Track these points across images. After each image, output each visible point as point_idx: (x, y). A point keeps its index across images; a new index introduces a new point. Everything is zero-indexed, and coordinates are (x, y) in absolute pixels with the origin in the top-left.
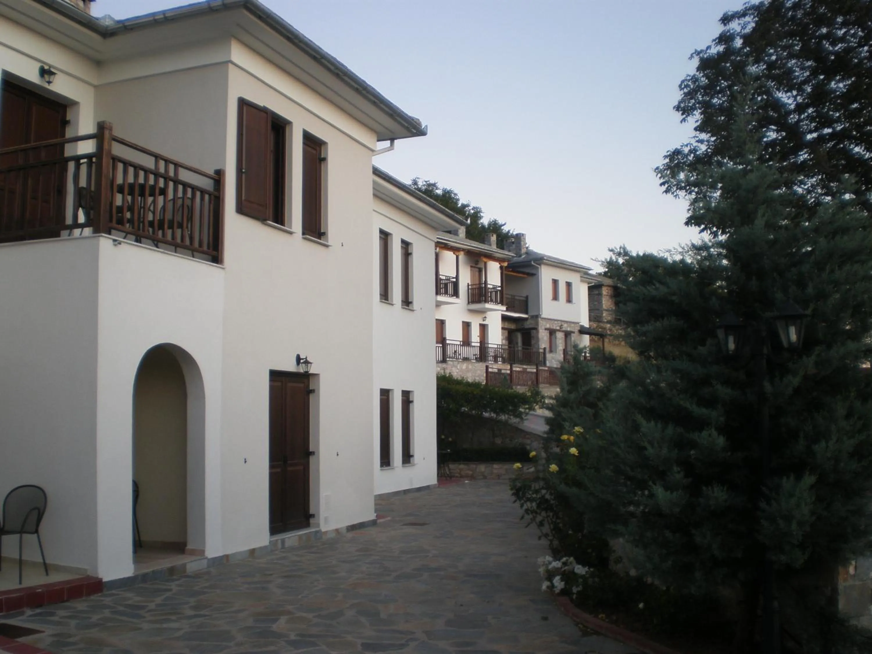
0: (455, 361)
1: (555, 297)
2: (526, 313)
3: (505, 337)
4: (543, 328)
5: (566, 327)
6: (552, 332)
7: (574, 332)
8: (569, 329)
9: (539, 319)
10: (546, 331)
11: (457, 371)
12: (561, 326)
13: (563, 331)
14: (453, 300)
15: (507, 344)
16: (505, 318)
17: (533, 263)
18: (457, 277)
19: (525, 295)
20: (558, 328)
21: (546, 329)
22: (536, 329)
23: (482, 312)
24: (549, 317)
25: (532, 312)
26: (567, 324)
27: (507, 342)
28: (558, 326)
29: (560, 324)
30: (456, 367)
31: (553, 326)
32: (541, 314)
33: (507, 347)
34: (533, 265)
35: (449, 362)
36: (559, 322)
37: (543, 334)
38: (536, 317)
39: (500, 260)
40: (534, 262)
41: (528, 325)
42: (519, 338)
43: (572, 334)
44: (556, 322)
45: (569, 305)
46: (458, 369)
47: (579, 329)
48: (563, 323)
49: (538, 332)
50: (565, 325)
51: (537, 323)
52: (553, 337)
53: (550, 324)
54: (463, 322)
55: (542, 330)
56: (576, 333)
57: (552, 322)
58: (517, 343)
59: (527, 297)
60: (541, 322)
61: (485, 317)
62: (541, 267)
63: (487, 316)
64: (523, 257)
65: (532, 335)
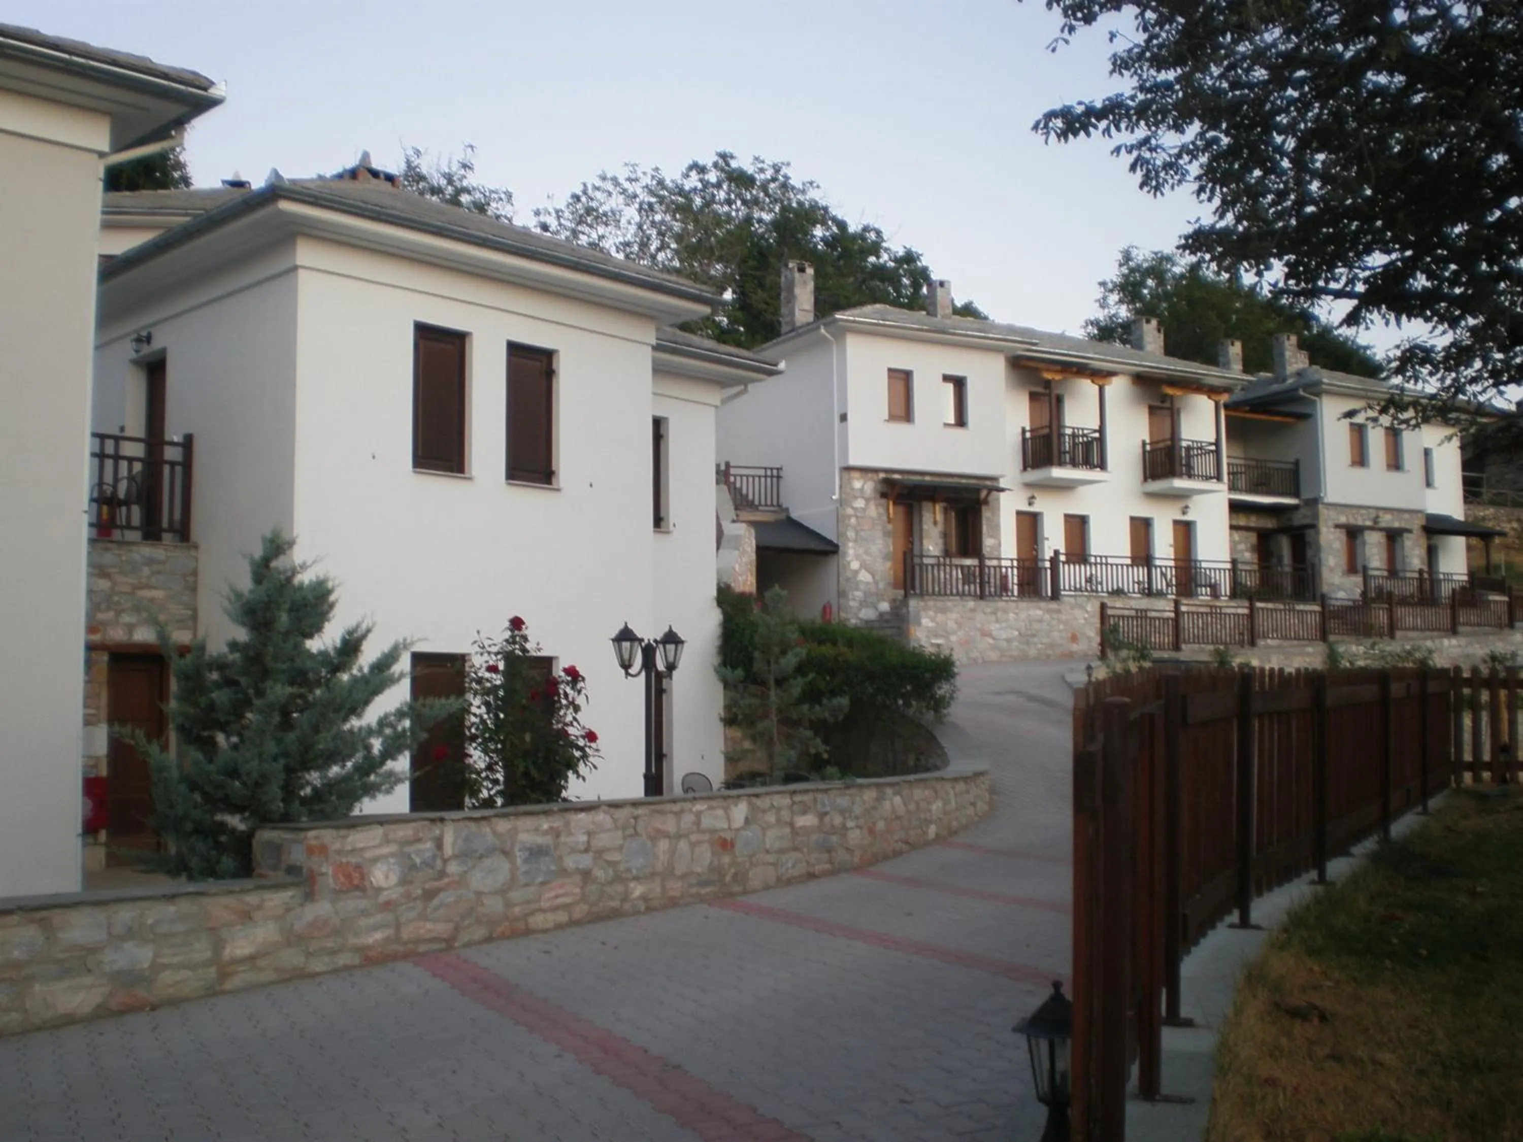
0: (1080, 596)
1: (1360, 459)
2: (1296, 494)
3: (1249, 545)
4: (1330, 523)
5: (1387, 520)
6: (1353, 533)
7: (1409, 531)
8: (1396, 525)
9: (1320, 506)
10: (1338, 530)
11: (1086, 616)
12: (1376, 520)
13: (1381, 530)
14: (1095, 474)
15: (1256, 561)
16: (1235, 507)
17: (1301, 393)
18: (1102, 430)
19: (1292, 459)
20: (1369, 523)
21: (1337, 526)
22: (1314, 526)
23: (1181, 496)
24: (1343, 501)
25: (1306, 494)
26: (1393, 515)
27: (1256, 556)
28: (1369, 519)
29: (1373, 515)
30: (1082, 607)
31: (1356, 519)
32: (1322, 495)
33: (1256, 567)
34: (1303, 398)
35: (1066, 599)
36: (1371, 510)
37: (1331, 537)
38: (1314, 502)
39: (1212, 391)
40: (1304, 391)
41: (1298, 519)
42: (1285, 547)
43: (1406, 535)
44: (1364, 511)
45: (1395, 475)
46: (1087, 611)
47: (1424, 523)
48: (1381, 514)
49: (1318, 533)
50: (1388, 517)
51: (1316, 516)
52: (1359, 541)
53: (1347, 516)
54: (1133, 519)
55: (1328, 527)
56: (1415, 532)
57: (1354, 511)
58: (1280, 559)
59: (1297, 463)
60: (1325, 511)
61: (1187, 507)
62: (1321, 402)
63: (1190, 505)
64: (1290, 381)
65: (1308, 539)
